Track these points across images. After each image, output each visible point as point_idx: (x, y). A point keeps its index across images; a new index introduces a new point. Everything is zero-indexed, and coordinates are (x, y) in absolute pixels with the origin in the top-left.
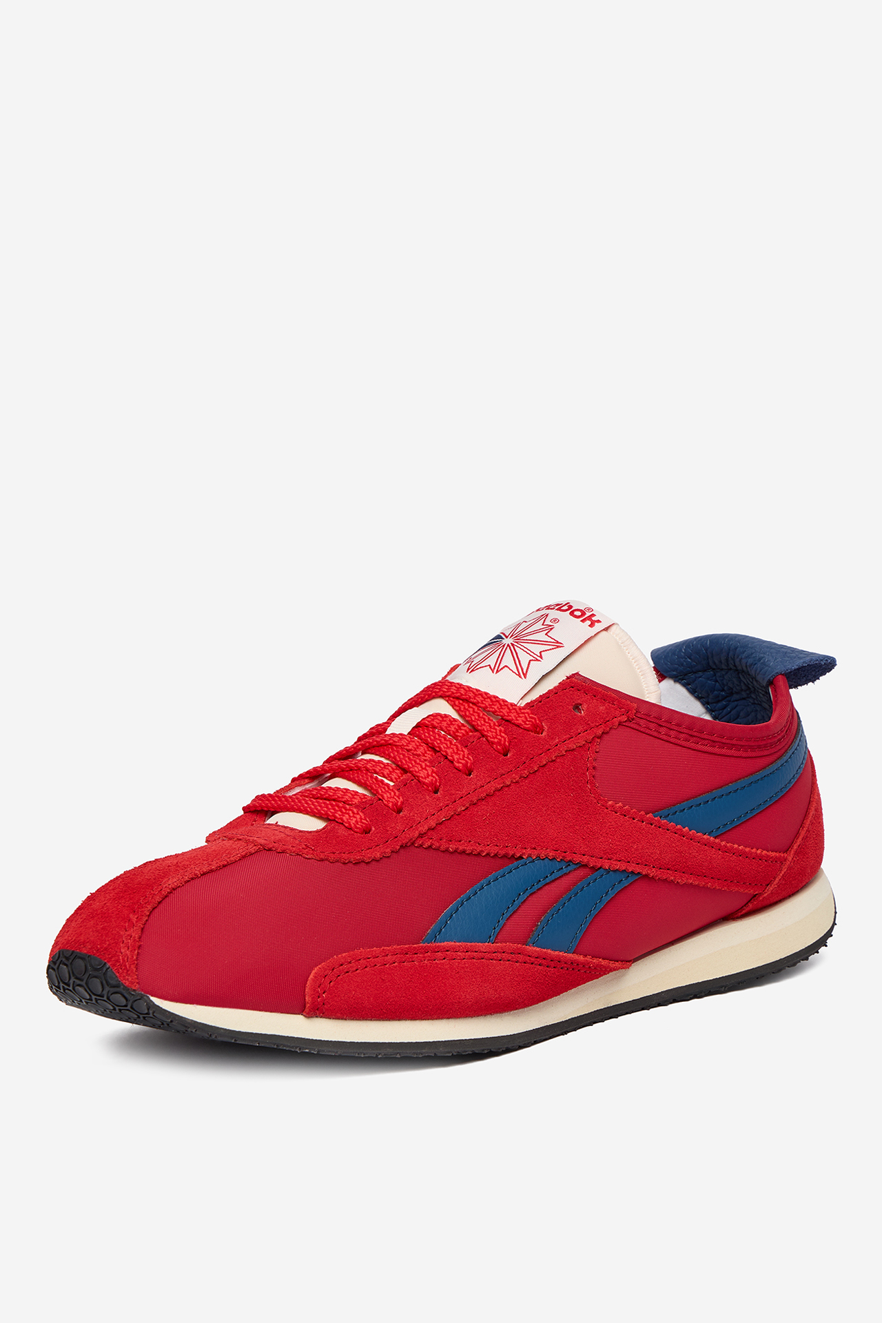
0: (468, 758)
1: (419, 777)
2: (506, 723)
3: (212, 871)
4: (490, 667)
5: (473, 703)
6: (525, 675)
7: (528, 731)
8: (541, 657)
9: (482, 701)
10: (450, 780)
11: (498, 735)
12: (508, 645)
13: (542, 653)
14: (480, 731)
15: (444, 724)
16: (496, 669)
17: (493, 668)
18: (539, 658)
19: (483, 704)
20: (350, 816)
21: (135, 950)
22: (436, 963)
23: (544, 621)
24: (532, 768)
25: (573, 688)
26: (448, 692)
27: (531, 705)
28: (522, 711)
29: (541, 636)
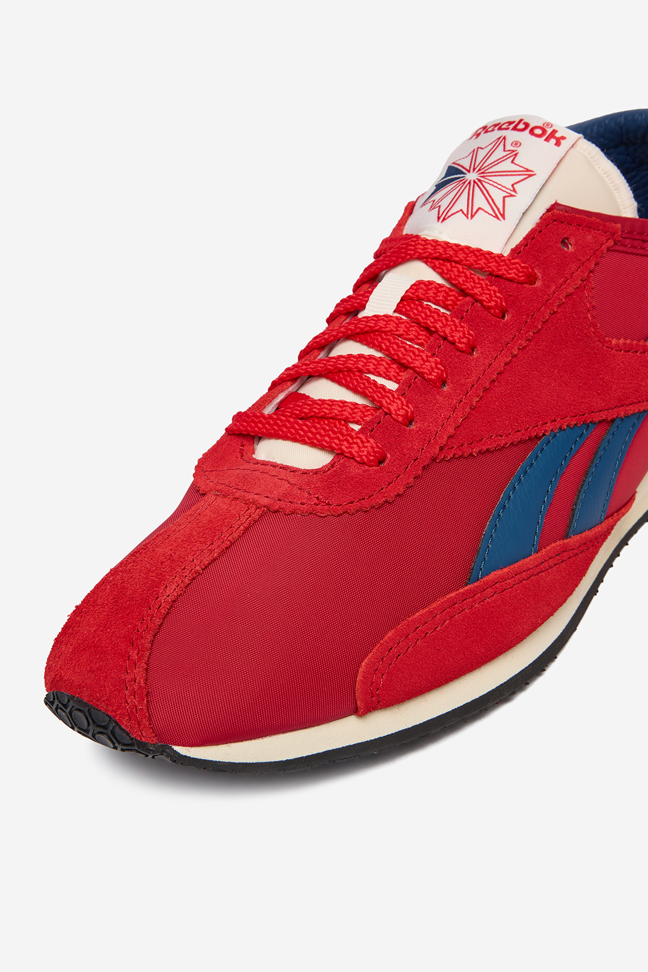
0: (469, 334)
1: (423, 373)
2: (497, 279)
3: (214, 560)
4: (463, 213)
5: (456, 262)
6: (503, 216)
7: (523, 284)
8: (514, 191)
9: (465, 258)
10: (455, 368)
11: (492, 295)
12: (475, 182)
13: (515, 186)
14: (473, 296)
15: (431, 293)
16: (470, 214)
17: (466, 213)
18: (513, 193)
19: (467, 260)
20: (359, 447)
21: (144, 700)
22: (488, 603)
23: (504, 145)
24: (536, 327)
25: (555, 221)
26: (425, 253)
27: (518, 251)
28: (513, 261)
29: (507, 165)
